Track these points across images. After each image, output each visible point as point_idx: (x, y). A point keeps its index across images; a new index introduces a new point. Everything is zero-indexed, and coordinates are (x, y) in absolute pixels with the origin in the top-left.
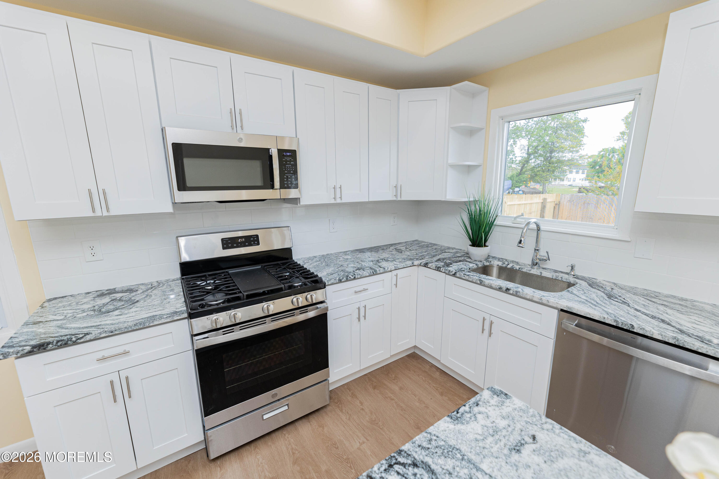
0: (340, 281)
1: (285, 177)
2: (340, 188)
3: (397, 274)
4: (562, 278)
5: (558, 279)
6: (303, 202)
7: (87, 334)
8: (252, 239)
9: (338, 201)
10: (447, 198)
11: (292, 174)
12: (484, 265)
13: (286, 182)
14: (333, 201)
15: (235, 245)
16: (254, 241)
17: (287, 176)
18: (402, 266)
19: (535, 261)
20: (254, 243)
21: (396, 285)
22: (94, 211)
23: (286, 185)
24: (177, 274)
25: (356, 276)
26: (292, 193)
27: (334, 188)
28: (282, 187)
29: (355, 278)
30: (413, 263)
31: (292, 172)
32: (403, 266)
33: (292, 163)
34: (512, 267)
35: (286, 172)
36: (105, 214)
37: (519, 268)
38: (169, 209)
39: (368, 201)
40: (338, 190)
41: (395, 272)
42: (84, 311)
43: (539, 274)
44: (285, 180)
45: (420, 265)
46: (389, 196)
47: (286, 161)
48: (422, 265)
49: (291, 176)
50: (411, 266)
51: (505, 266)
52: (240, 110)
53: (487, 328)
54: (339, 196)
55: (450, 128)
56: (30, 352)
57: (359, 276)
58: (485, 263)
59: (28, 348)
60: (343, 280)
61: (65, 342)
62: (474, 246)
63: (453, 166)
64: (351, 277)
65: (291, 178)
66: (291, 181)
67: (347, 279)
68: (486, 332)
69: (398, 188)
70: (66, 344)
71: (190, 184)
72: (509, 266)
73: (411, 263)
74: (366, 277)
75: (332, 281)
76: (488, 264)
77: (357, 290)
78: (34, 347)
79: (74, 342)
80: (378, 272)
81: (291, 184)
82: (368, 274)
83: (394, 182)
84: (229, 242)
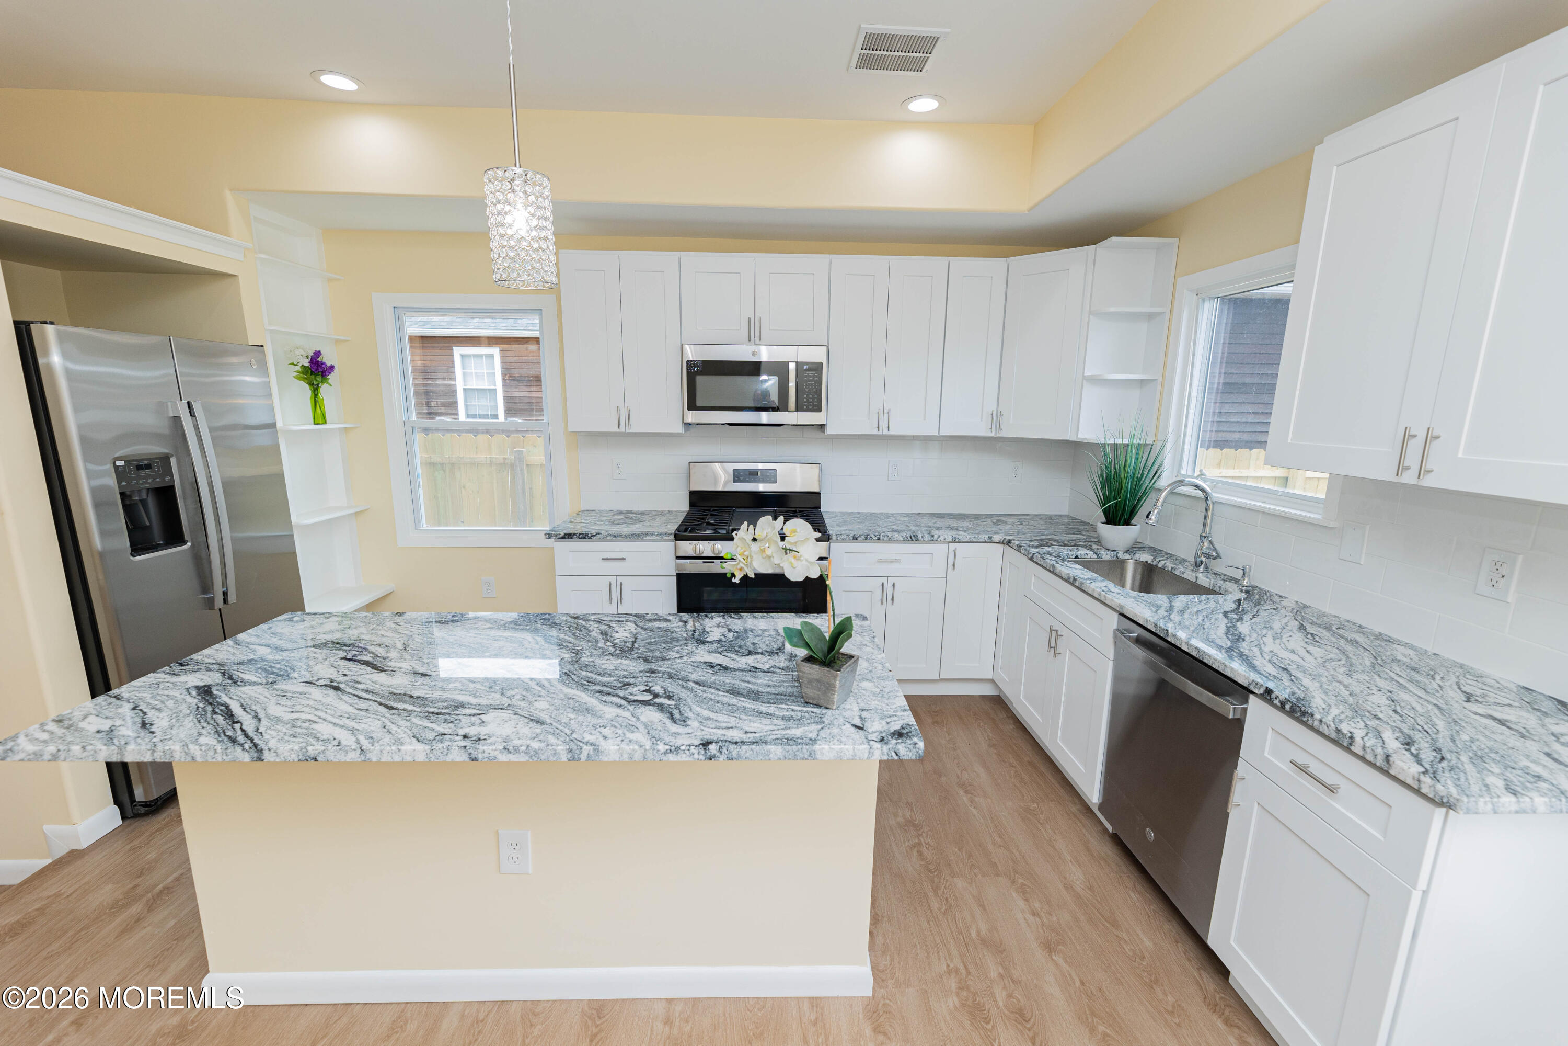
0: (855, 538)
1: (805, 396)
2: (889, 413)
3: (956, 549)
4: (1220, 587)
5: (1215, 589)
6: (829, 430)
7: (599, 534)
8: (768, 474)
9: (885, 433)
10: (1079, 437)
11: (814, 393)
12: (1117, 556)
13: (806, 404)
14: (875, 432)
15: (748, 479)
16: (769, 478)
17: (807, 396)
18: (968, 538)
19: (1199, 559)
20: (770, 480)
21: (954, 565)
22: (620, 428)
23: (805, 407)
24: (685, 506)
25: (881, 537)
26: (813, 418)
27: (878, 413)
28: (798, 409)
29: (879, 539)
30: (990, 538)
31: (812, 391)
32: (970, 538)
33: (815, 379)
34: (1163, 566)
35: (807, 390)
36: (628, 431)
37: (1172, 568)
38: (680, 429)
39: (937, 434)
41: (953, 546)
42: (603, 521)
43: (1194, 581)
44: (805, 400)
45: (1002, 544)
46: (981, 431)
47: (808, 377)
48: (1005, 542)
49: (813, 395)
50: (985, 542)
51: (1154, 563)
52: (760, 318)
53: (1053, 644)
54: (886, 425)
55: (1091, 316)
56: (563, 538)
57: (886, 539)
58: (1121, 555)
59: (562, 534)
60: (859, 539)
61: (584, 536)
62: (1109, 522)
63: (1096, 381)
64: (873, 537)
65: (813, 398)
66: (813, 402)
67: (867, 538)
68: (1052, 651)
69: (997, 417)
70: (584, 538)
71: (699, 403)
72: (1160, 565)
73: (987, 536)
74: (898, 542)
75: (843, 537)
76: (1127, 556)
77: (883, 558)
78: (566, 534)
79: (590, 538)
80: (920, 538)
81: (813, 405)
82: (902, 539)
83: (991, 406)
84: (741, 475)
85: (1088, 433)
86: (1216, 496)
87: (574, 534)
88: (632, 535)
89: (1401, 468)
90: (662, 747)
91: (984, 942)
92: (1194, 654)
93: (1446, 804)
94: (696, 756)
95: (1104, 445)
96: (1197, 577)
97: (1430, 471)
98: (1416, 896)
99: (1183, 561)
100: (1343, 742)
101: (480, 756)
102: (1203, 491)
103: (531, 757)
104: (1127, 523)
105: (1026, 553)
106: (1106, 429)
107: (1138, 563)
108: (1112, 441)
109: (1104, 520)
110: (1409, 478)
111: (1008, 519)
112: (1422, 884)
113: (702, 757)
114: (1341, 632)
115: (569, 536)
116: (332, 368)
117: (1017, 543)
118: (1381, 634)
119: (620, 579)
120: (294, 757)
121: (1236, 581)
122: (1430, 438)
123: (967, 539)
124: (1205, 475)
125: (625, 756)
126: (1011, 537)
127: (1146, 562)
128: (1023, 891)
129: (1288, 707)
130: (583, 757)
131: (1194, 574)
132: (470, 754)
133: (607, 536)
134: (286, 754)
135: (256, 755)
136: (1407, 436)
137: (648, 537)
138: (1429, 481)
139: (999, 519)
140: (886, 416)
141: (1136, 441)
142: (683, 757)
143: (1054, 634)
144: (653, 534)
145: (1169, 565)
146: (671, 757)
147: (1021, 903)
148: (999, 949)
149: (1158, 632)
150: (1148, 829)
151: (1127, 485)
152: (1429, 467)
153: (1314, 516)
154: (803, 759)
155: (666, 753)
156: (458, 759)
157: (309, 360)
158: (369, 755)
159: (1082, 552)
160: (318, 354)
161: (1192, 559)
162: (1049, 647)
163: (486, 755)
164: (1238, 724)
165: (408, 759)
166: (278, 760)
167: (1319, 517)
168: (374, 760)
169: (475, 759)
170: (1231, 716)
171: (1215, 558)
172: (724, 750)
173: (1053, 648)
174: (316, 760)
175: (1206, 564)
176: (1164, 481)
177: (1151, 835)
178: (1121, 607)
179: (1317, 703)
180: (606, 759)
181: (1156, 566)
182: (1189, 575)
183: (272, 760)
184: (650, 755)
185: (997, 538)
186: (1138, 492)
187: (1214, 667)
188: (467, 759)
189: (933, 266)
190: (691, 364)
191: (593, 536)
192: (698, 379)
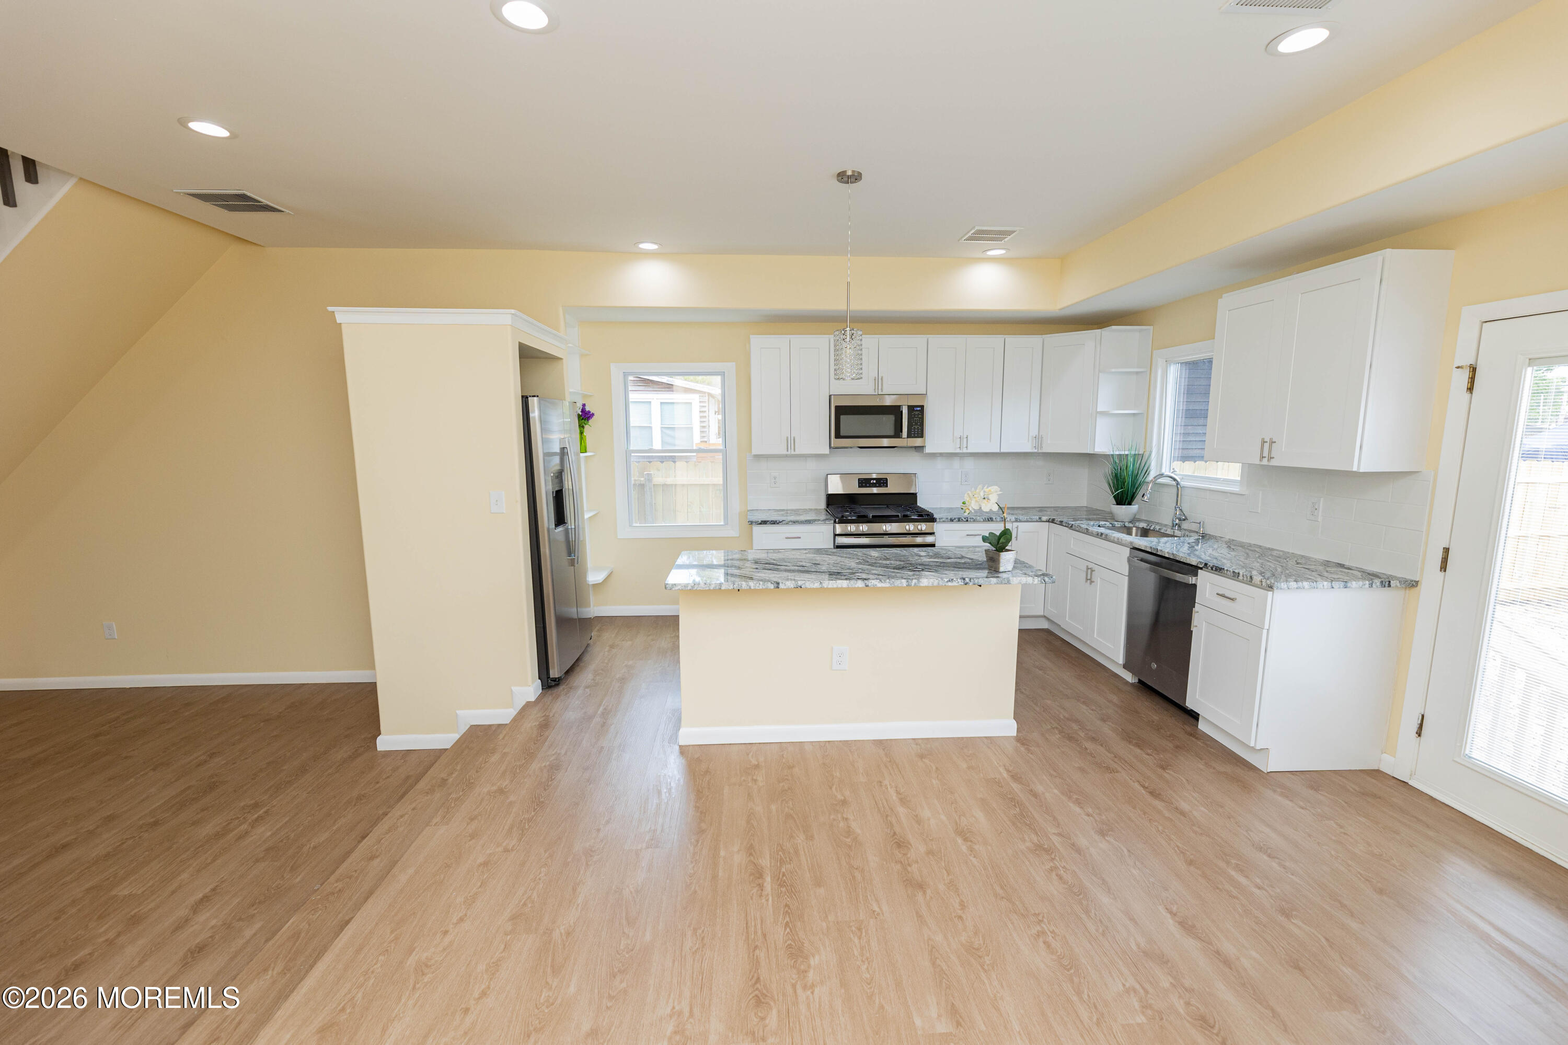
0: (952, 520)
2: (967, 438)
3: (1018, 526)
5: (1183, 535)
6: (928, 450)
7: (783, 521)
8: (882, 481)
9: (965, 451)
10: (1096, 450)
12: (1125, 525)
13: (913, 433)
15: (868, 485)
16: (883, 483)
17: (914, 427)
19: (1175, 523)
20: (884, 485)
22: (788, 451)
23: (913, 435)
24: (823, 505)
25: (969, 519)
26: (918, 442)
27: (960, 438)
28: (909, 436)
29: (967, 521)
30: (1040, 518)
31: (919, 424)
33: (919, 416)
34: (1153, 526)
35: (914, 424)
36: (793, 453)
37: (1159, 529)
38: (826, 450)
39: (999, 451)
43: (1172, 534)
44: (913, 430)
45: (1049, 521)
46: (1028, 448)
47: (915, 415)
49: (918, 427)
50: (1037, 521)
51: (1148, 528)
52: (882, 377)
53: (1089, 578)
54: (965, 446)
55: (1100, 374)
56: (760, 524)
57: (972, 520)
58: (1127, 524)
59: (760, 521)
60: (954, 521)
61: (774, 523)
62: (1118, 504)
63: (1103, 413)
64: (964, 519)
65: (918, 429)
66: (918, 432)
67: (959, 520)
68: (1089, 581)
69: (1038, 439)
70: (774, 524)
71: (842, 433)
72: (1152, 528)
73: (1038, 517)
74: (980, 522)
75: (944, 520)
76: (1131, 525)
77: (970, 534)
78: (762, 521)
79: (778, 524)
80: (994, 520)
81: (918, 434)
82: (982, 520)
83: (1034, 432)
84: (864, 482)
85: (1101, 447)
86: (1182, 483)
87: (768, 521)
88: (806, 521)
89: (1262, 457)
90: (946, 580)
91: (1068, 719)
92: (1175, 558)
93: (1270, 587)
94: (960, 583)
95: (1112, 455)
96: (1174, 532)
97: (1273, 458)
98: (1265, 632)
99: (1166, 525)
100: (1235, 575)
101: (870, 585)
102: (1175, 480)
103: (891, 584)
104: (1130, 504)
105: (1067, 525)
106: (1113, 445)
107: (1138, 528)
108: (1117, 453)
109: (1115, 503)
110: (1265, 462)
111: (1045, 509)
112: (1266, 627)
113: (962, 583)
114: (1249, 548)
115: (764, 523)
116: (593, 414)
117: (1059, 520)
118: (1269, 548)
120: (792, 586)
121: (1197, 532)
122: (1272, 442)
123: (1025, 519)
124: (1176, 472)
125: (931, 583)
126: (1054, 518)
127: (1143, 528)
128: (1084, 703)
129: (1214, 569)
130: (913, 584)
131: (1172, 530)
132: (866, 583)
133: (789, 522)
134: (789, 585)
135: (776, 585)
136: (1264, 442)
137: (816, 522)
138: (1274, 463)
139: (1042, 509)
140: (965, 440)
141: (1133, 453)
142: (954, 584)
143: (1089, 571)
144: (819, 520)
145: (1157, 528)
146: (950, 584)
147: (1085, 707)
148: (1077, 721)
149: (1153, 552)
150: (1152, 663)
151: (1129, 480)
152: (1272, 456)
153: (1236, 489)
154: (1005, 584)
155: (947, 582)
156: (860, 586)
157: (580, 410)
158: (824, 585)
159: (1102, 523)
160: (584, 405)
161: (1171, 524)
162: (1087, 579)
163: (872, 584)
164: (1195, 586)
165: (840, 586)
166: (785, 587)
167: (1238, 490)
168: (825, 587)
169: (867, 586)
170: (1190, 583)
171: (1184, 520)
172: (972, 580)
173: (1090, 580)
174: (801, 587)
175: (1179, 525)
177: (1154, 666)
178: (1131, 543)
179: (1227, 565)
180: (922, 585)
181: (1149, 529)
182: (1169, 532)
183: (783, 587)
184: (941, 583)
185: (1044, 518)
186: (1136, 483)
187: (1181, 560)
188: (864, 586)
189: (995, 341)
190: (837, 408)
191: (780, 522)
192: (842, 417)
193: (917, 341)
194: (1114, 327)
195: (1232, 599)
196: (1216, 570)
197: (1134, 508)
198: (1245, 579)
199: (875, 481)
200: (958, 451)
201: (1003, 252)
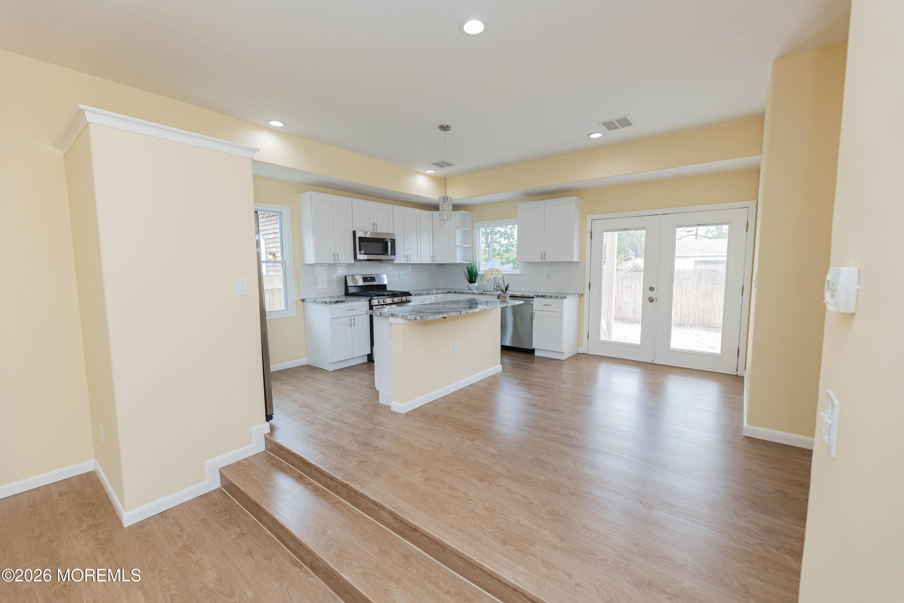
0: (415, 295)
1: (392, 250)
6: (396, 262)
9: (409, 262)
11: (394, 249)
15: (367, 281)
16: (373, 279)
18: (439, 292)
20: (374, 281)
22: (334, 261)
26: (392, 257)
27: (407, 256)
28: (391, 255)
35: (392, 248)
36: (337, 262)
38: (353, 262)
39: (421, 263)
40: (409, 257)
41: (436, 295)
44: (392, 252)
46: (429, 262)
47: (392, 244)
52: (376, 224)
54: (409, 260)
55: (457, 230)
56: (335, 303)
57: (422, 294)
62: (470, 283)
63: (458, 247)
65: (394, 251)
67: (418, 294)
69: (432, 257)
70: (342, 302)
74: (425, 295)
78: (336, 301)
79: (344, 302)
80: (429, 293)
81: (394, 253)
83: (431, 255)
84: (365, 279)
85: (458, 261)
87: (339, 301)
92: (521, 296)
93: (564, 298)
95: (464, 264)
100: (551, 297)
104: (475, 283)
106: (462, 260)
108: (467, 263)
110: (543, 260)
112: (563, 312)
115: (337, 302)
117: (453, 291)
119: (353, 318)
122: (546, 254)
133: (349, 301)
136: (542, 254)
151: (472, 273)
152: (545, 258)
167: (519, 273)
170: (531, 303)
176: (479, 273)
187: (525, 296)
189: (417, 211)
190: (360, 238)
191: (345, 301)
192: (362, 243)
193: (389, 207)
194: (463, 211)
195: (551, 305)
196: (542, 297)
197: (476, 284)
198: (555, 297)
199: (370, 279)
200: (407, 262)
201: (433, 172)
